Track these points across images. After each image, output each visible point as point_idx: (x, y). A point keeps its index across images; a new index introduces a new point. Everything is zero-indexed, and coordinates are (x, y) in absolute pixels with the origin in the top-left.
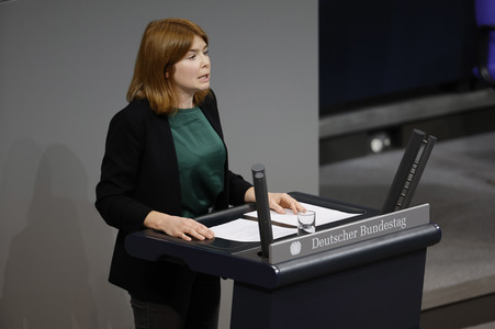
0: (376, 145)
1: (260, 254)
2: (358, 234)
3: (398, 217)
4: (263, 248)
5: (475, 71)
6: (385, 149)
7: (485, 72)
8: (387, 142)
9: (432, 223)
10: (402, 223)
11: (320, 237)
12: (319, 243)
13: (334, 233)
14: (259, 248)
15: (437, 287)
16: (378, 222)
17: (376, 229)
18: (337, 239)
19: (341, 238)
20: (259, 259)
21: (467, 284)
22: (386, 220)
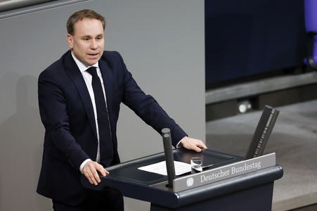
0: (242, 108)
1: (167, 186)
2: (230, 173)
3: (255, 161)
4: (169, 182)
5: (305, 60)
6: (248, 111)
7: (311, 61)
8: (249, 106)
9: (277, 165)
10: (258, 166)
11: (206, 175)
12: (205, 179)
13: (215, 172)
14: (166, 182)
15: (281, 199)
16: (243, 165)
17: (241, 170)
18: (217, 176)
19: (219, 175)
20: (167, 189)
21: (301, 197)
22: (248, 164)
